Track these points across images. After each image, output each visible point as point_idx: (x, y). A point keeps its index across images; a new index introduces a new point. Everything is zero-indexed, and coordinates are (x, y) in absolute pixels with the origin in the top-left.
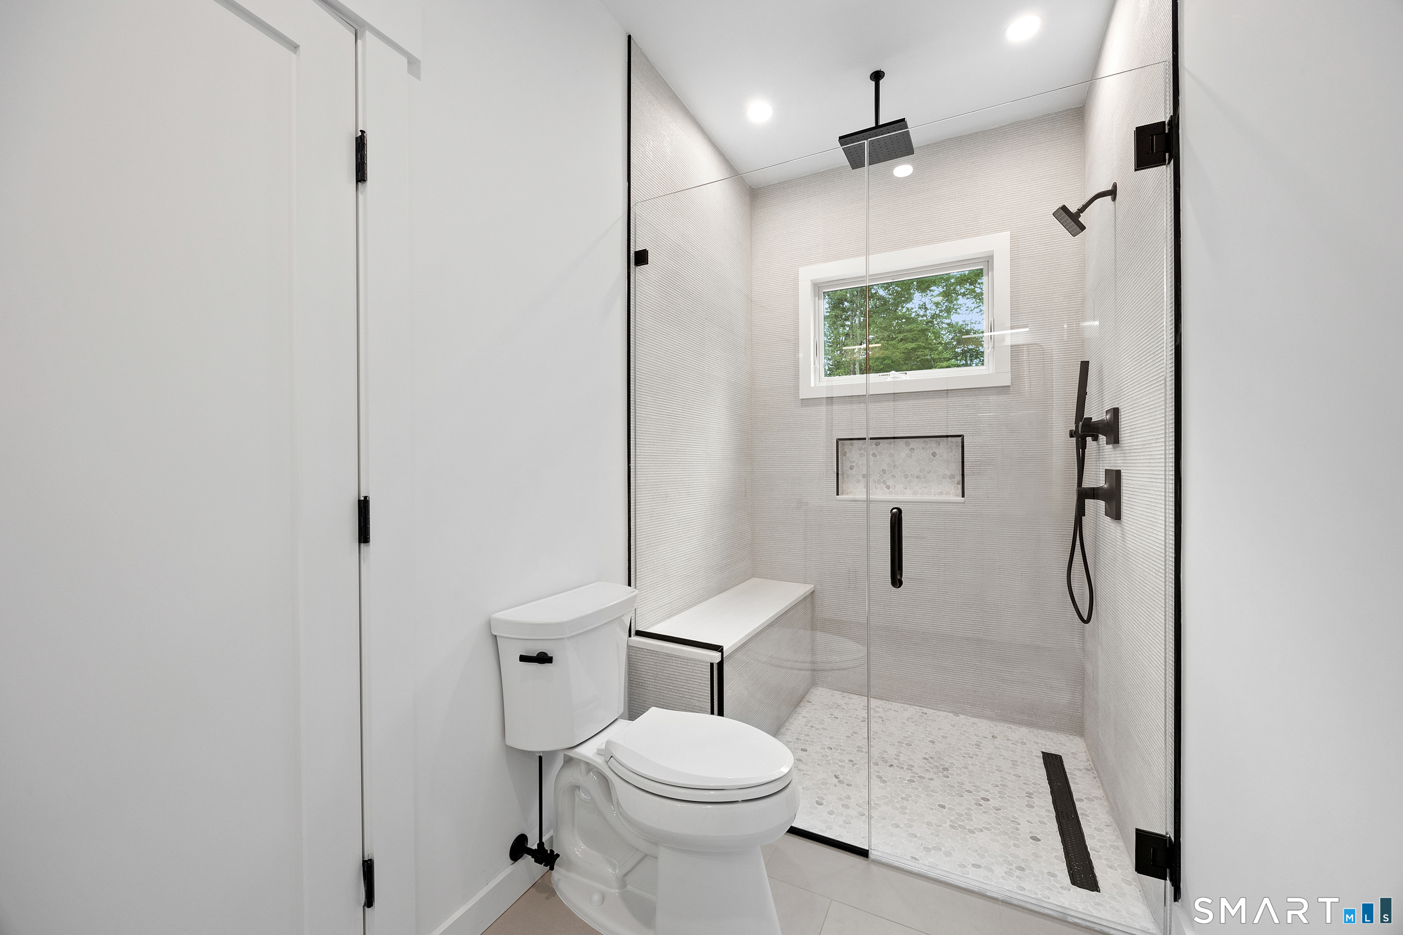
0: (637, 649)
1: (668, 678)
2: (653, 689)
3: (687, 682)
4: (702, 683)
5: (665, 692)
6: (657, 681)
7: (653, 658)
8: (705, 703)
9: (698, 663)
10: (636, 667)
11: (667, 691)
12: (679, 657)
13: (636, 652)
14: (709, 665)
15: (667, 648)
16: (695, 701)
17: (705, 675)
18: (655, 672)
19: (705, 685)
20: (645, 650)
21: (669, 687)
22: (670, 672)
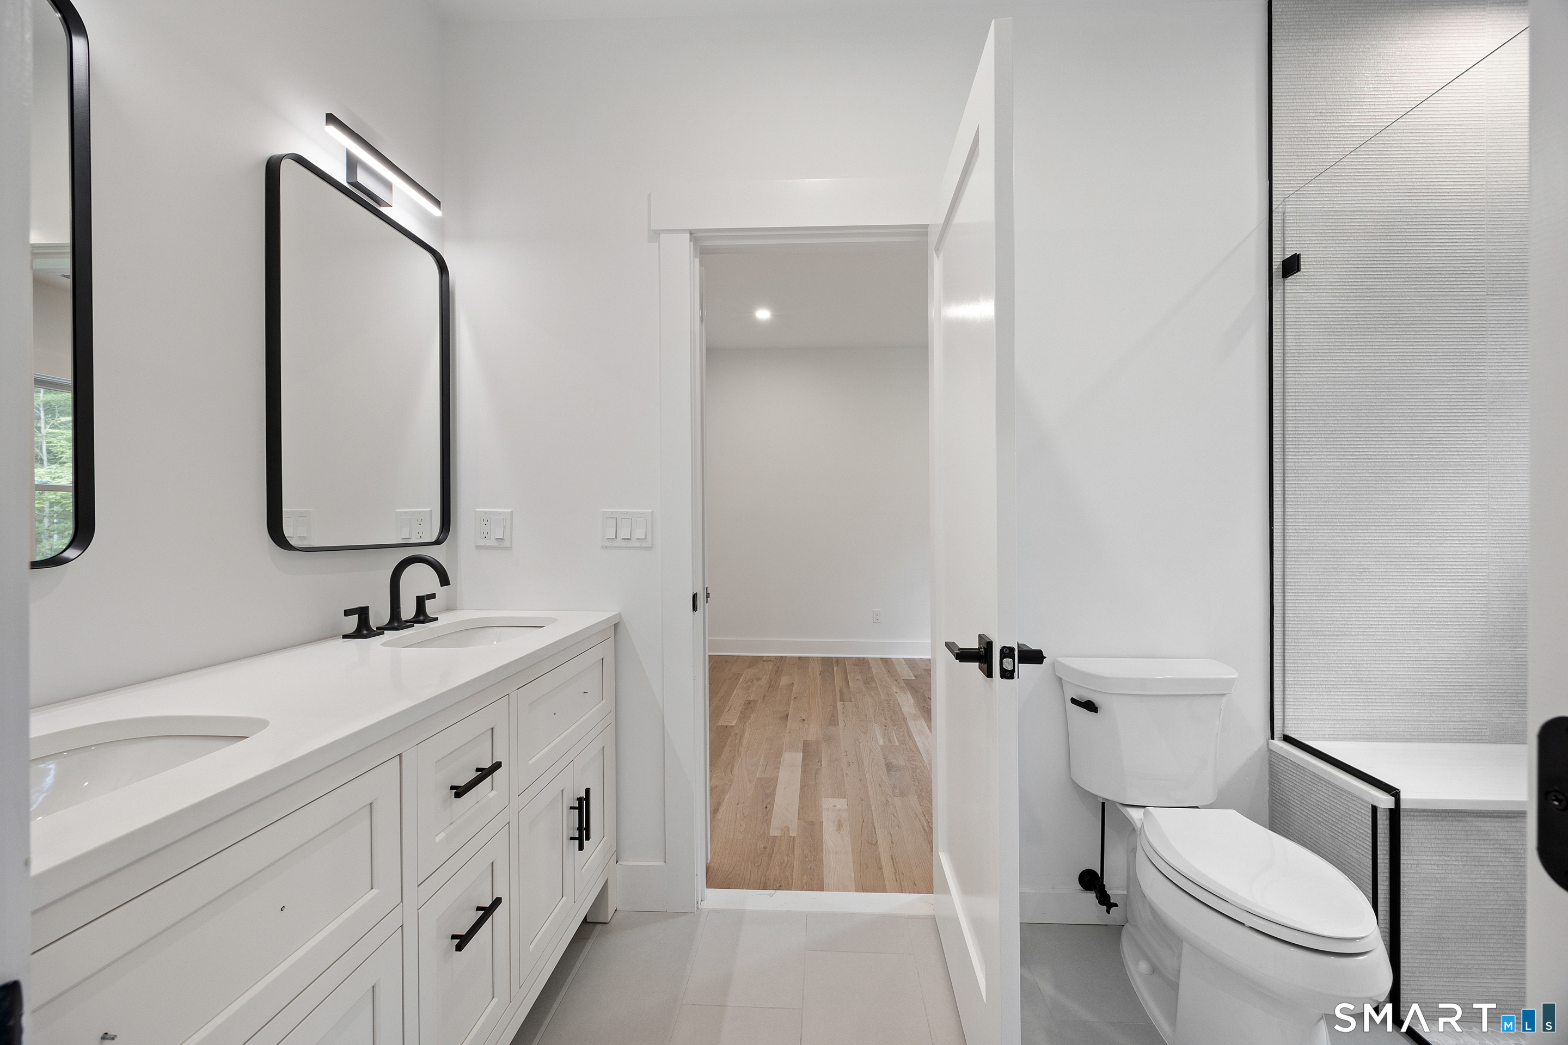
0: (1280, 757)
1: (1316, 805)
2: (1299, 814)
3: (1340, 819)
4: (1360, 828)
5: (1313, 822)
6: (1303, 805)
7: (1298, 773)
8: (1365, 858)
9: (1355, 799)
10: (1279, 779)
11: (1314, 821)
12: (1329, 783)
13: (1279, 760)
14: (1370, 807)
15: (1315, 766)
16: (1352, 849)
17: (1365, 818)
18: (1300, 793)
19: (1365, 833)
20: (1289, 761)
21: (1318, 818)
22: (1319, 799)
